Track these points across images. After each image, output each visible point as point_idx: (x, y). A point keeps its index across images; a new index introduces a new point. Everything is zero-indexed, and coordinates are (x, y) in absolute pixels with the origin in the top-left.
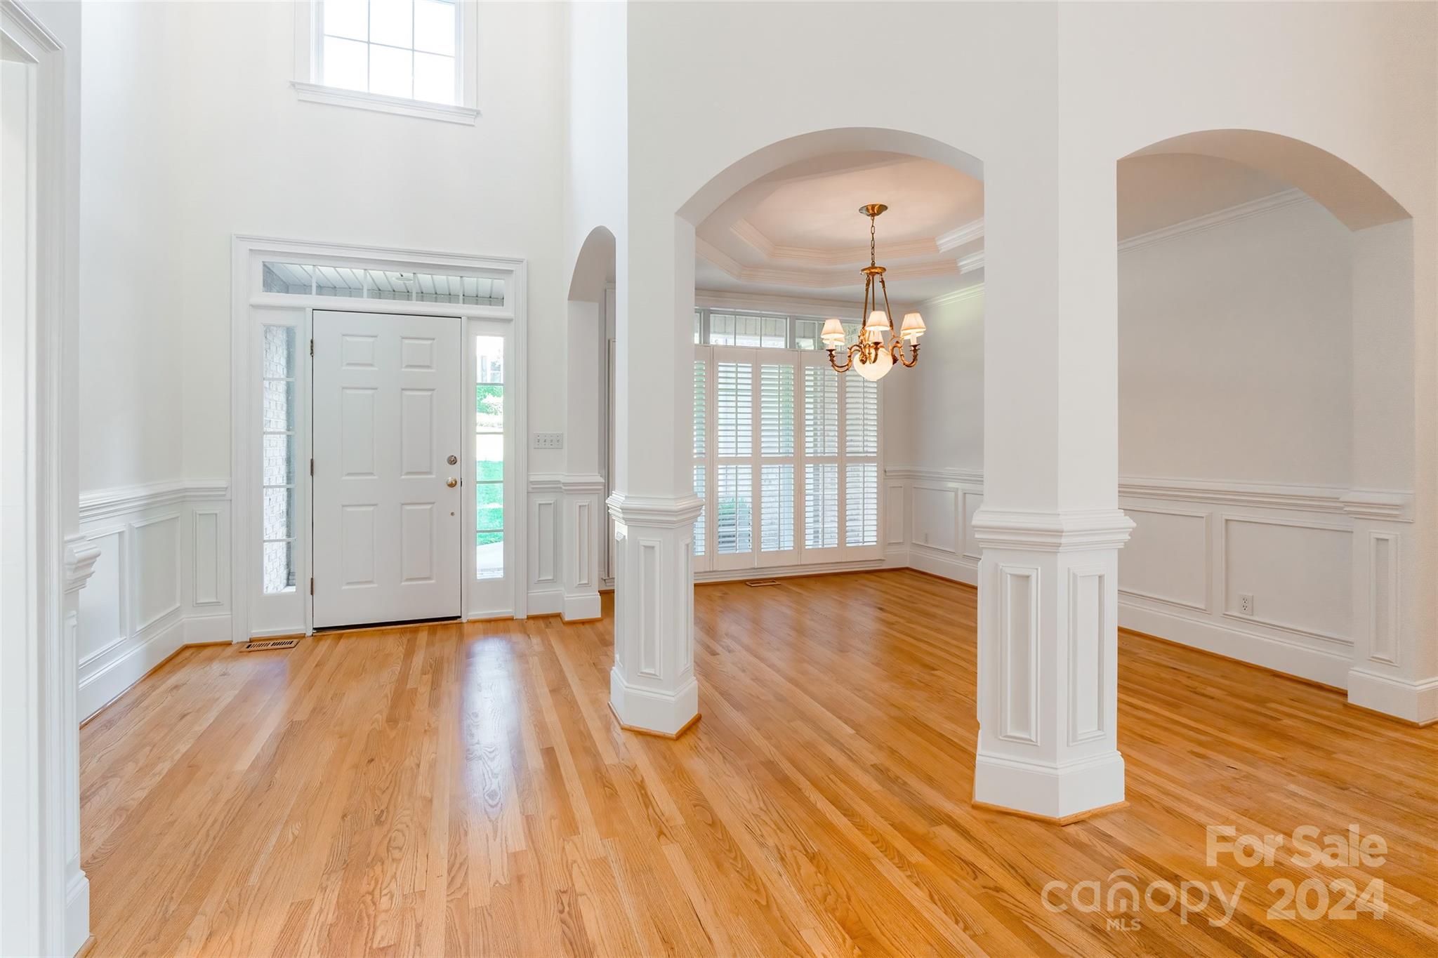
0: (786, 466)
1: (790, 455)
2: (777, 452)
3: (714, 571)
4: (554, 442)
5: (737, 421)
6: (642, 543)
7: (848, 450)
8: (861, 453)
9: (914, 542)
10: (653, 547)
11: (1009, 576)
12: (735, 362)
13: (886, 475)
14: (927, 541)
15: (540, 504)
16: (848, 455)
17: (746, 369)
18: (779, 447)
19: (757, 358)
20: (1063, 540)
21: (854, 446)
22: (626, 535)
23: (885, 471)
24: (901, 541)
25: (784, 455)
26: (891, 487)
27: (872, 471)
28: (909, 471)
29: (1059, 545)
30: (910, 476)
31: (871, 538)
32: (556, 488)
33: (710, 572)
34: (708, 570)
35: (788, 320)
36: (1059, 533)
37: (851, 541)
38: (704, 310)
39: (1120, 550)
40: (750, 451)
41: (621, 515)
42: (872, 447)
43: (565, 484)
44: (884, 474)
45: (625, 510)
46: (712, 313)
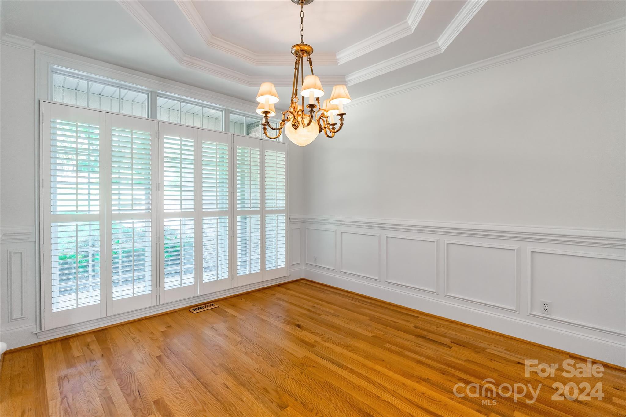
0: (222, 217)
1: (225, 210)
2: (216, 207)
5: (181, 184)
7: (267, 205)
8: (275, 207)
9: (307, 262)
12: (179, 136)
13: (290, 222)
14: (315, 261)
16: (266, 209)
17: (189, 143)
18: (217, 204)
21: (271, 203)
23: (290, 219)
24: (299, 262)
25: (221, 210)
26: (293, 229)
27: (282, 219)
28: (303, 218)
30: (304, 221)
31: (282, 263)
35: (224, 112)
37: (269, 266)
38: (151, 92)
40: (193, 207)
42: (282, 204)
44: (290, 221)
46: (158, 96)
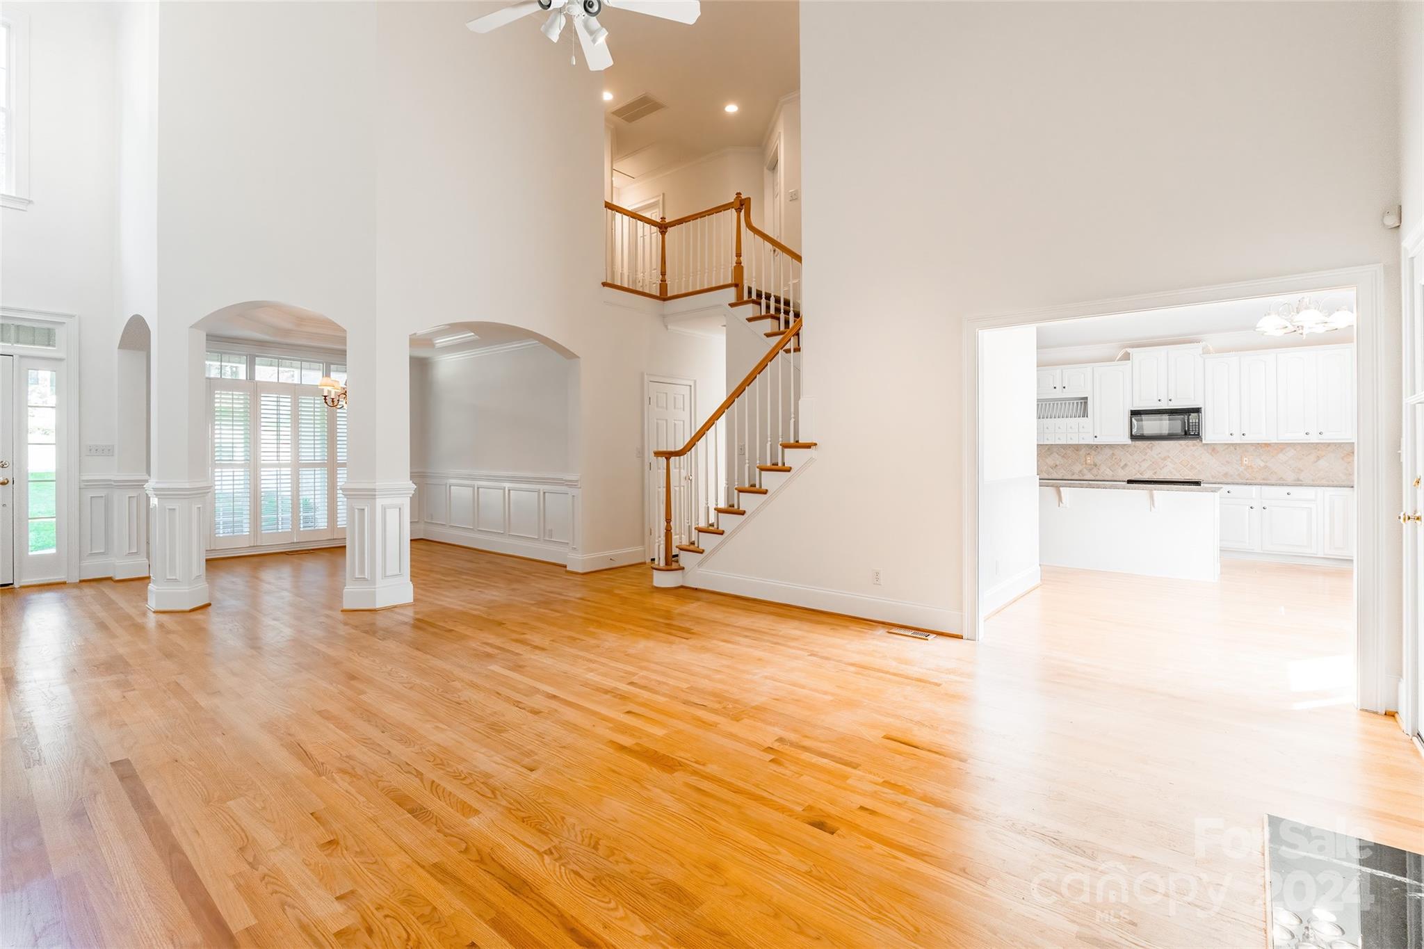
0: (320, 469)
1: (324, 462)
2: (313, 459)
3: (257, 546)
4: (107, 451)
6: (167, 507)
10: (174, 509)
11: (356, 510)
14: (432, 519)
15: (91, 497)
17: (286, 401)
18: (315, 456)
19: (296, 391)
20: (377, 493)
22: (157, 503)
25: (319, 462)
28: (422, 472)
29: (375, 495)
32: (108, 485)
33: (254, 546)
34: (252, 545)
36: (374, 490)
38: (250, 354)
39: (411, 498)
40: (289, 458)
41: (153, 492)
43: (115, 481)
45: (155, 489)
46: (257, 357)
